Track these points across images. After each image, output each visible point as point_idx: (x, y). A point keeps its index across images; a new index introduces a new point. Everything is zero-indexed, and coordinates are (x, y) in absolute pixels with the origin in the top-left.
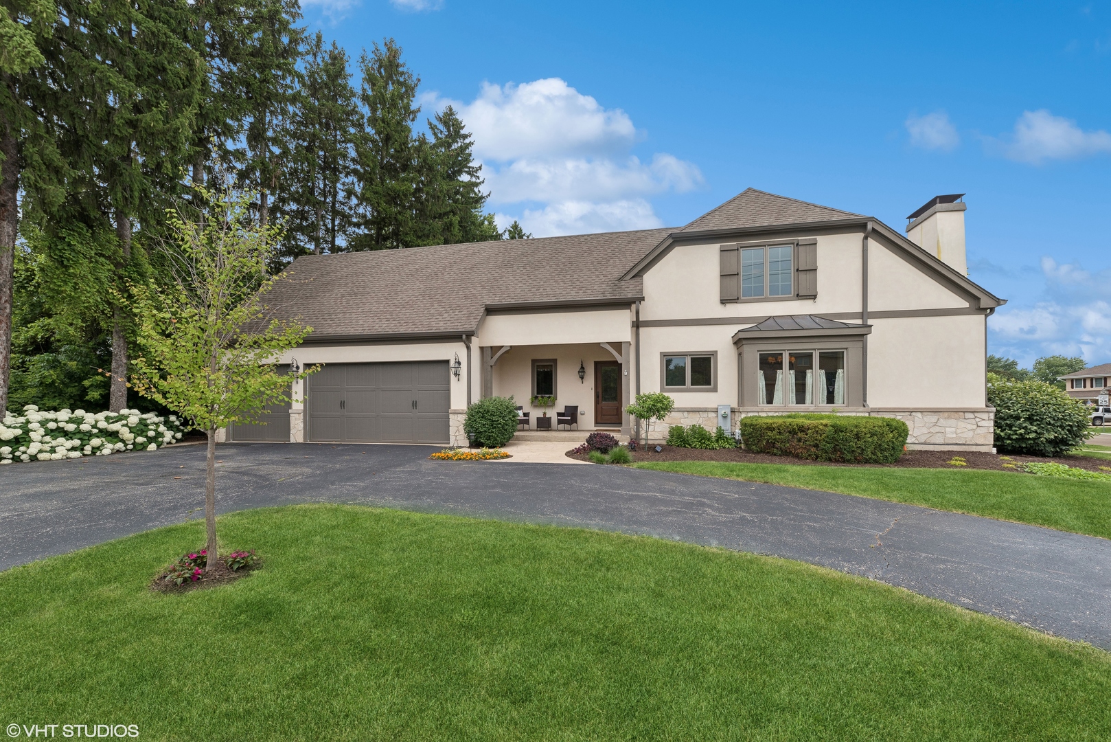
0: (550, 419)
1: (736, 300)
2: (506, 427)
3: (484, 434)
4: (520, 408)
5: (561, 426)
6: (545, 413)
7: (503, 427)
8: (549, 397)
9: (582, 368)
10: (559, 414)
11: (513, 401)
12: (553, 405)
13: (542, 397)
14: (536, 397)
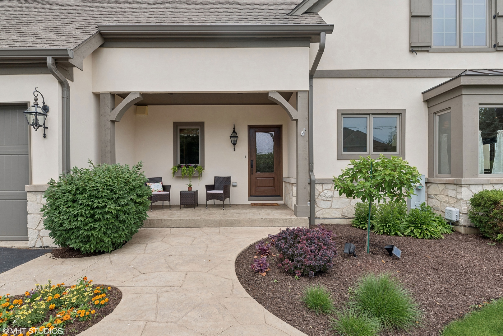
0: (196, 193)
1: (426, 49)
2: (123, 217)
3: (76, 233)
4: (159, 180)
5: (211, 202)
6: (190, 186)
7: (117, 217)
8: (196, 167)
9: (234, 132)
10: (209, 187)
11: (140, 171)
12: (199, 176)
13: (187, 167)
14: (180, 167)
